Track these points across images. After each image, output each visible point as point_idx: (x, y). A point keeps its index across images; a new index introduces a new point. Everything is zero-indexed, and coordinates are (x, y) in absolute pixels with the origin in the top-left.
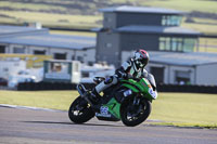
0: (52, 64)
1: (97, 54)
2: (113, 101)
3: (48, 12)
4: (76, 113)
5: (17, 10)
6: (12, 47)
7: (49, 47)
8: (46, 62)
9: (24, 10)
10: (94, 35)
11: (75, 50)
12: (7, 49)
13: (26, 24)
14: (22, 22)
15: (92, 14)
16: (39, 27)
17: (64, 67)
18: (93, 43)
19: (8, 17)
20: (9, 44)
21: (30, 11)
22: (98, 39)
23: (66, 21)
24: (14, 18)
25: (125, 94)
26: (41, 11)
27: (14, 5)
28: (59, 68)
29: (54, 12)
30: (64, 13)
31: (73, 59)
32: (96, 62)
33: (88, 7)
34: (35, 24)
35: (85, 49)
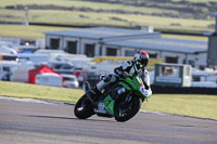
0: (163, 67)
1: (208, 58)
2: (109, 98)
3: (160, 15)
4: (80, 109)
5: (130, 13)
6: (123, 50)
7: (161, 51)
8: (157, 65)
9: (136, 13)
10: (206, 39)
11: (186, 54)
12: (118, 52)
13: (139, 28)
14: (134, 25)
15: (204, 18)
16: (151, 31)
17: (175, 71)
18: (205, 47)
19: (121, 20)
20: (121, 47)
21: (142, 14)
22: (210, 43)
23: (178, 25)
24: (126, 21)
25: (119, 92)
26: (154, 14)
27: (126, 8)
28: (170, 71)
29: (167, 15)
30: (177, 17)
31: (184, 63)
32: (208, 67)
33: (200, 12)
34: (147, 27)
35: (197, 53)
